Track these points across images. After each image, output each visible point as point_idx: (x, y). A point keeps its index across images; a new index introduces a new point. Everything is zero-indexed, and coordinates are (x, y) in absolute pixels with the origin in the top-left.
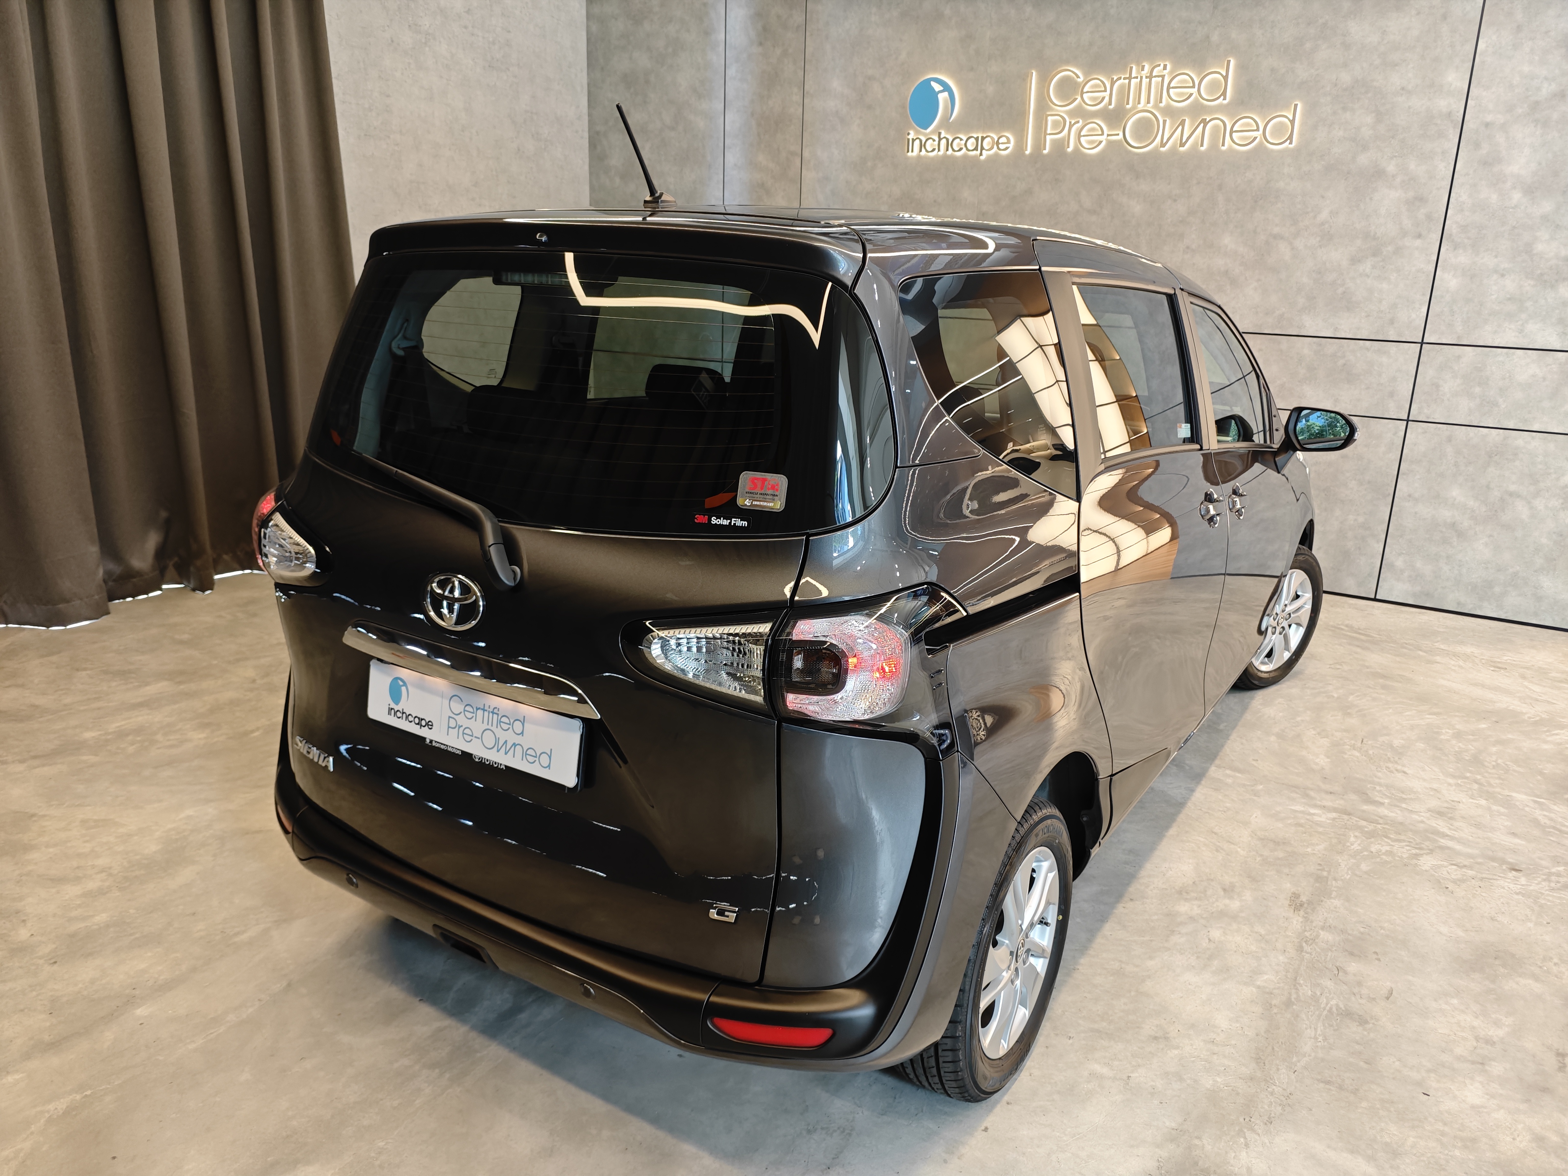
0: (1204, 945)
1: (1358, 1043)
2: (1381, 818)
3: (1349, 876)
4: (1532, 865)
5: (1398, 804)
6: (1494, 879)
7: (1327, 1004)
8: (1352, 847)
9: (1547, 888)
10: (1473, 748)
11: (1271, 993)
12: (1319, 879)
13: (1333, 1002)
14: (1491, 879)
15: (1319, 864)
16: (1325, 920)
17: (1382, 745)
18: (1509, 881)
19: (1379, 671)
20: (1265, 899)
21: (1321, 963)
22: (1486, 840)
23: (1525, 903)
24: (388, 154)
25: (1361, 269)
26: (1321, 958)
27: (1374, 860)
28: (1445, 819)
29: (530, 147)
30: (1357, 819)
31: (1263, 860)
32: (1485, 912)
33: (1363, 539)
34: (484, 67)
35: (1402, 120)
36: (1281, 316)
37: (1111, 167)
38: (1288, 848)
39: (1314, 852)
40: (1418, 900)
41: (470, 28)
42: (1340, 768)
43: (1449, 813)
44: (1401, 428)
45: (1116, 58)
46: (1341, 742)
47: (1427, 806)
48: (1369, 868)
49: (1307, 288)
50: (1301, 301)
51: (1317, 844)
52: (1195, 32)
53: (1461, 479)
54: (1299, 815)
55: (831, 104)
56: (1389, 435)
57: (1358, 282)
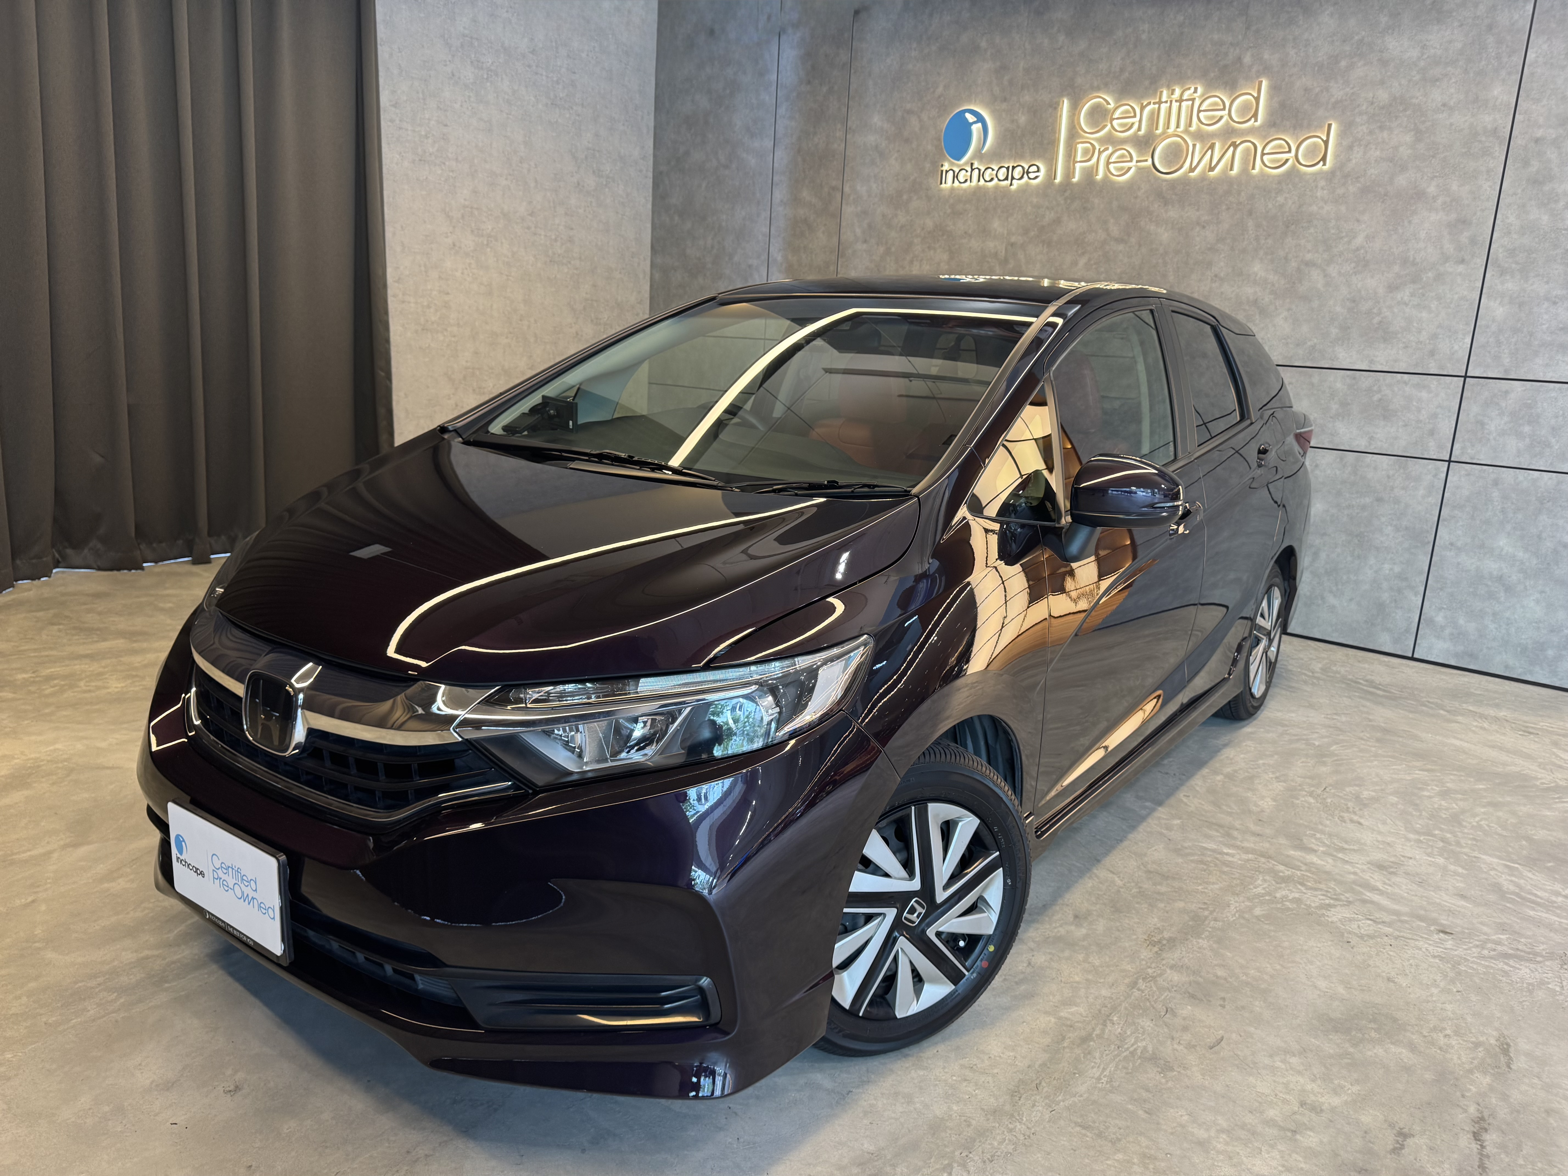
0: (1020, 968)
1: (1148, 1090)
2: (1306, 864)
3: (1234, 918)
4: (1468, 929)
5: (1335, 853)
6: (1413, 939)
7: (1133, 1045)
8: (1255, 890)
9: (1475, 955)
10: (1456, 807)
11: (1071, 1026)
12: (1195, 917)
13: (1142, 1044)
14: (1408, 939)
15: (1205, 903)
16: (1180, 959)
17: (1345, 795)
18: (1431, 942)
19: (1383, 725)
21: (1150, 1002)
22: (1424, 899)
23: (1439, 967)
24: (443, 179)
25: (1399, 296)
26: (1153, 997)
27: (1273, 906)
28: (1385, 873)
29: (591, 182)
30: (1276, 863)
31: (1140, 892)
32: (1384, 972)
33: (1399, 591)
34: (547, 105)
35: (1443, 138)
36: (1313, 347)
37: (1139, 194)
38: (1176, 884)
39: (1206, 890)
40: (1305, 951)
41: (534, 67)
42: (1283, 813)
43: (1392, 867)
44: (1442, 470)
45: (1147, 83)
46: (1299, 788)
47: (1368, 859)
48: (1264, 912)
49: (1341, 318)
50: (1334, 331)
51: (1213, 883)
52: (1226, 54)
53: (1509, 527)
54: (1209, 853)
55: (872, 139)
56: (1429, 477)
57: (1396, 310)
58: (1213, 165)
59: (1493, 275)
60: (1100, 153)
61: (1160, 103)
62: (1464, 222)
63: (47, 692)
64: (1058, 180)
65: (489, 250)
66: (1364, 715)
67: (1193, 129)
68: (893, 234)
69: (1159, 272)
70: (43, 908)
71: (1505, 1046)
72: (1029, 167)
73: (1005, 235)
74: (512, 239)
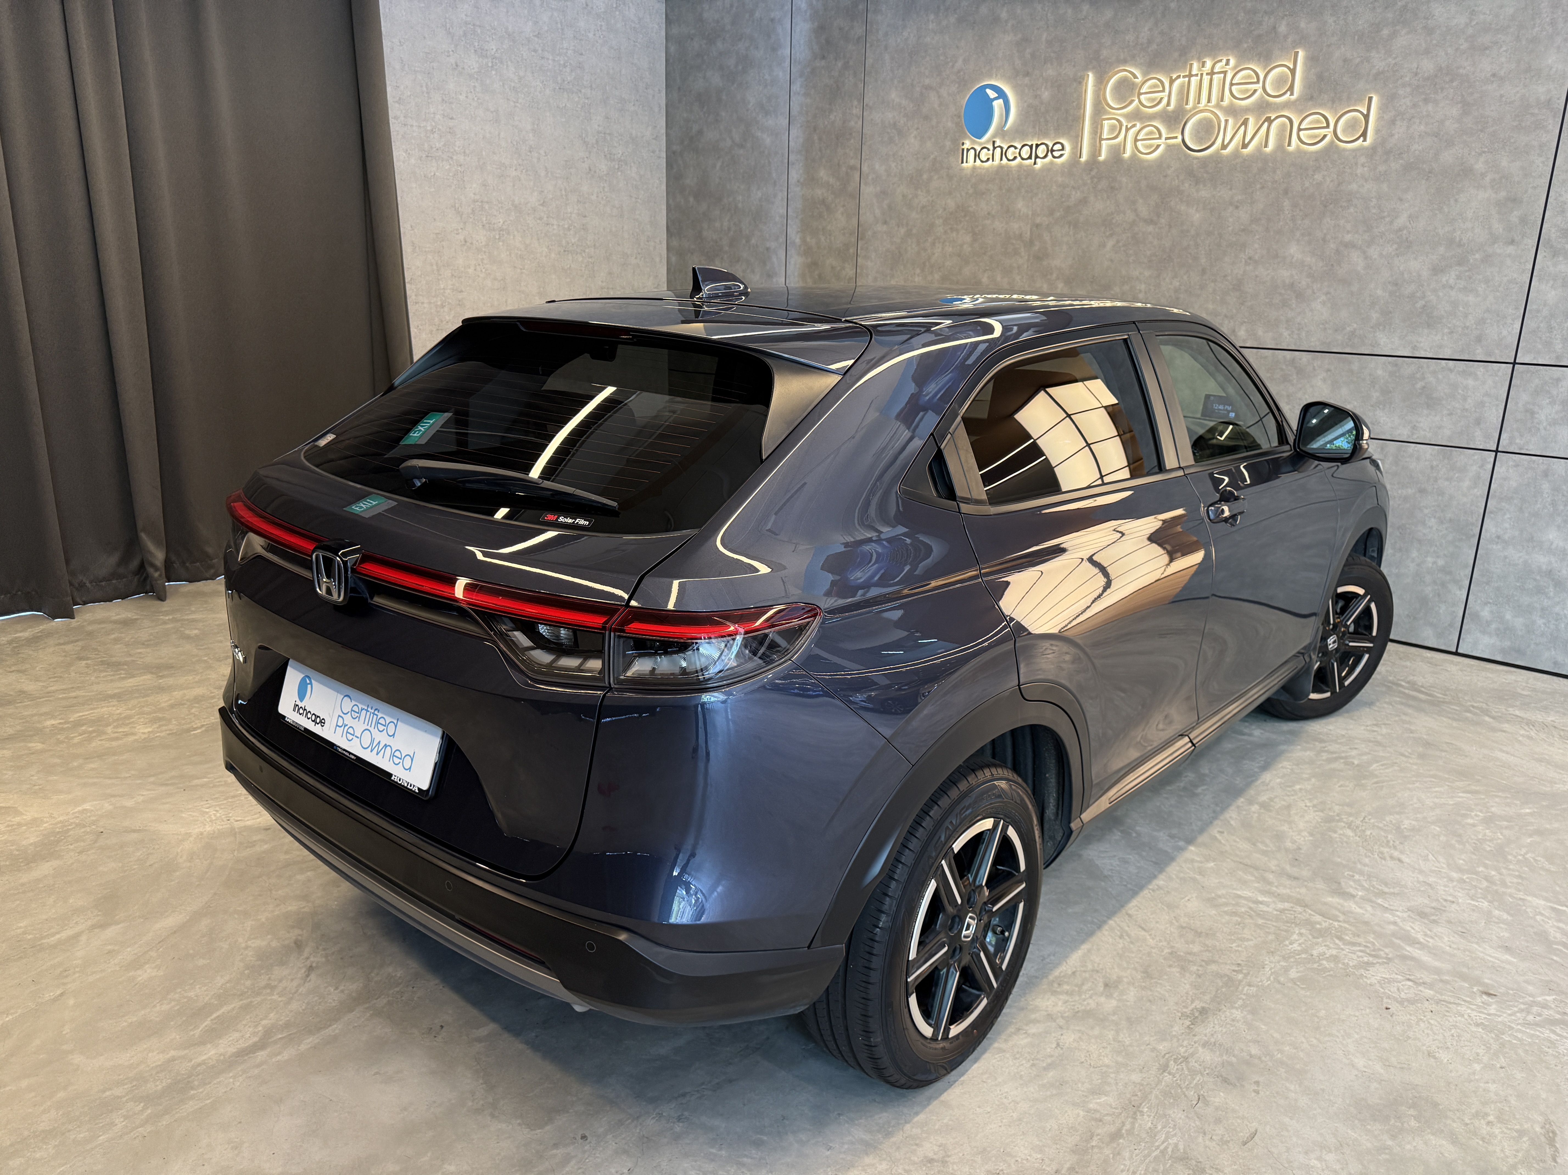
0: (1049, 1050)
2: (1344, 914)
3: (1269, 982)
4: (1512, 990)
5: (1374, 899)
6: (1455, 1004)
7: (1163, 1142)
8: (1291, 946)
9: (1520, 1022)
10: (1501, 837)
12: (1230, 982)
13: (1173, 1141)
14: (1450, 1003)
15: (1239, 964)
16: (1212, 1035)
17: (1385, 826)
18: (1474, 1007)
19: (1425, 737)
20: (1150, 1001)
21: (1181, 1088)
22: (1467, 953)
23: (1482, 1037)
24: (451, 174)
25: (1444, 279)
26: (1184, 1083)
27: (1309, 966)
28: (1427, 922)
29: (603, 166)
30: (1312, 913)
31: (1171, 953)
32: (1423, 1045)
33: (1443, 585)
34: (554, 90)
35: (1492, 111)
36: (1353, 333)
37: (1169, 172)
38: (1209, 942)
39: (1240, 949)
40: (1343, 1020)
41: (540, 52)
42: (1320, 850)
43: (1433, 915)
44: (1488, 460)
45: (1176, 55)
46: (1337, 818)
47: (1409, 904)
48: (1299, 974)
49: (1382, 302)
50: (1375, 316)
51: (1248, 940)
52: (1260, 23)
53: (1559, 520)
54: (1243, 902)
55: (890, 116)
56: (1475, 468)
57: (1441, 294)
58: (1246, 142)
59: (1545, 257)
60: (1127, 129)
61: (1190, 76)
62: (1514, 200)
63: (76, 740)
64: (1084, 158)
65: (501, 243)
66: (1406, 726)
67: (1225, 103)
68: (914, 215)
69: (1190, 254)
70: (71, 1002)
71: (1551, 1135)
72: (1054, 144)
73: (1030, 216)
74: (524, 231)
